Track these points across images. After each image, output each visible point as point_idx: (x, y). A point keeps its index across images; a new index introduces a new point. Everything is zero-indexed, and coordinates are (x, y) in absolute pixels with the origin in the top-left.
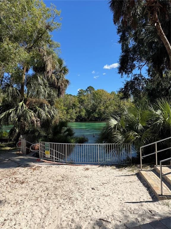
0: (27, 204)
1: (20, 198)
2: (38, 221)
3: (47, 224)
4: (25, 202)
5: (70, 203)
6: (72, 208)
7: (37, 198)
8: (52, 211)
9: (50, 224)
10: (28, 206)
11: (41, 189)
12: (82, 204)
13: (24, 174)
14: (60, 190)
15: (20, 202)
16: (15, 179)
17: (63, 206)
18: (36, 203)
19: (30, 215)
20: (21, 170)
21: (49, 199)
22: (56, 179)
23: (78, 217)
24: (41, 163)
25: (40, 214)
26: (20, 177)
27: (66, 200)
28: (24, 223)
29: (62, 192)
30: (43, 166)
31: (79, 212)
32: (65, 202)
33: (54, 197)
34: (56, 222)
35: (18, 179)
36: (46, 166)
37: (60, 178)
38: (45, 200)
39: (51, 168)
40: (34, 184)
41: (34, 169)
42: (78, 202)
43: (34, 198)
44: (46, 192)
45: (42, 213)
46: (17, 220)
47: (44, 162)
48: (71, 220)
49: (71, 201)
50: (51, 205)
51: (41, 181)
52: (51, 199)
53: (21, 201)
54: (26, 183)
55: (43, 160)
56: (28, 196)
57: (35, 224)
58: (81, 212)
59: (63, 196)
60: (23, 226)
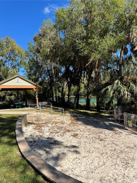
0: (94, 154)
1: (93, 149)
2: (93, 167)
3: (96, 172)
4: (94, 153)
5: (124, 167)
6: (122, 171)
7: (104, 153)
8: (107, 166)
9: (98, 173)
10: (94, 156)
11: (111, 149)
12: (133, 172)
13: (107, 135)
14: (124, 154)
15: (91, 151)
16: (99, 136)
17: (117, 166)
18: (100, 156)
19: (90, 162)
20: (107, 131)
21: (111, 157)
22: (128, 145)
23: (122, 180)
24: (124, 130)
25: (97, 164)
26: (102, 136)
27: (123, 164)
28: (84, 164)
29: (125, 157)
30: (124, 133)
31: (126, 176)
32: (121, 164)
33: (115, 157)
34: (102, 174)
35: (100, 137)
36: (127, 133)
37: (132, 146)
38: (107, 157)
39: (130, 136)
40: (108, 144)
41: (116, 133)
42: (132, 169)
43: (101, 152)
44: (112, 152)
45: (99, 164)
46: (82, 161)
47: (127, 130)
48: (114, 178)
49: (126, 165)
50: (108, 162)
51: (115, 143)
52: (112, 158)
53: (93, 151)
54: (104, 141)
55: (127, 128)
56: (99, 150)
57: (90, 168)
58: (128, 177)
59: (123, 160)
60: (83, 166)
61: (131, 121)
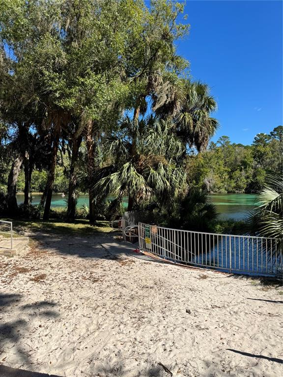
0: (79, 312)
1: (78, 302)
2: (75, 338)
3: (81, 347)
4: (79, 309)
5: (135, 325)
6: (132, 333)
7: (98, 306)
8: (104, 330)
9: (86, 348)
10: (80, 314)
11: (112, 295)
12: (151, 332)
13: (107, 268)
14: (136, 302)
15: (74, 306)
16: (91, 273)
17: (122, 326)
18: (92, 313)
19: (70, 329)
20: (107, 263)
21: (113, 312)
22: (144, 283)
23: (130, 351)
24: (138, 256)
25: (84, 330)
26: (98, 272)
27: (133, 320)
28: (58, 336)
29: (137, 306)
30: (138, 260)
31: (137, 343)
32: (131, 322)
33: (120, 311)
34: (94, 348)
35: (93, 274)
36: (144, 261)
37: (150, 283)
38: (106, 312)
39: (148, 265)
40: (108, 286)
41: (124, 264)
42: (149, 327)
43: (94, 305)
44: (116, 301)
45: (88, 330)
46: (53, 329)
47: (143, 254)
48: (117, 351)
49: (139, 322)
50: (107, 321)
51: (121, 283)
52: (115, 312)
53: (77, 305)
54: (100, 282)
55: (143, 252)
56: (89, 301)
57: (69, 341)
58: (141, 344)
59: (133, 312)
60: (53, 340)
61: (149, 237)
